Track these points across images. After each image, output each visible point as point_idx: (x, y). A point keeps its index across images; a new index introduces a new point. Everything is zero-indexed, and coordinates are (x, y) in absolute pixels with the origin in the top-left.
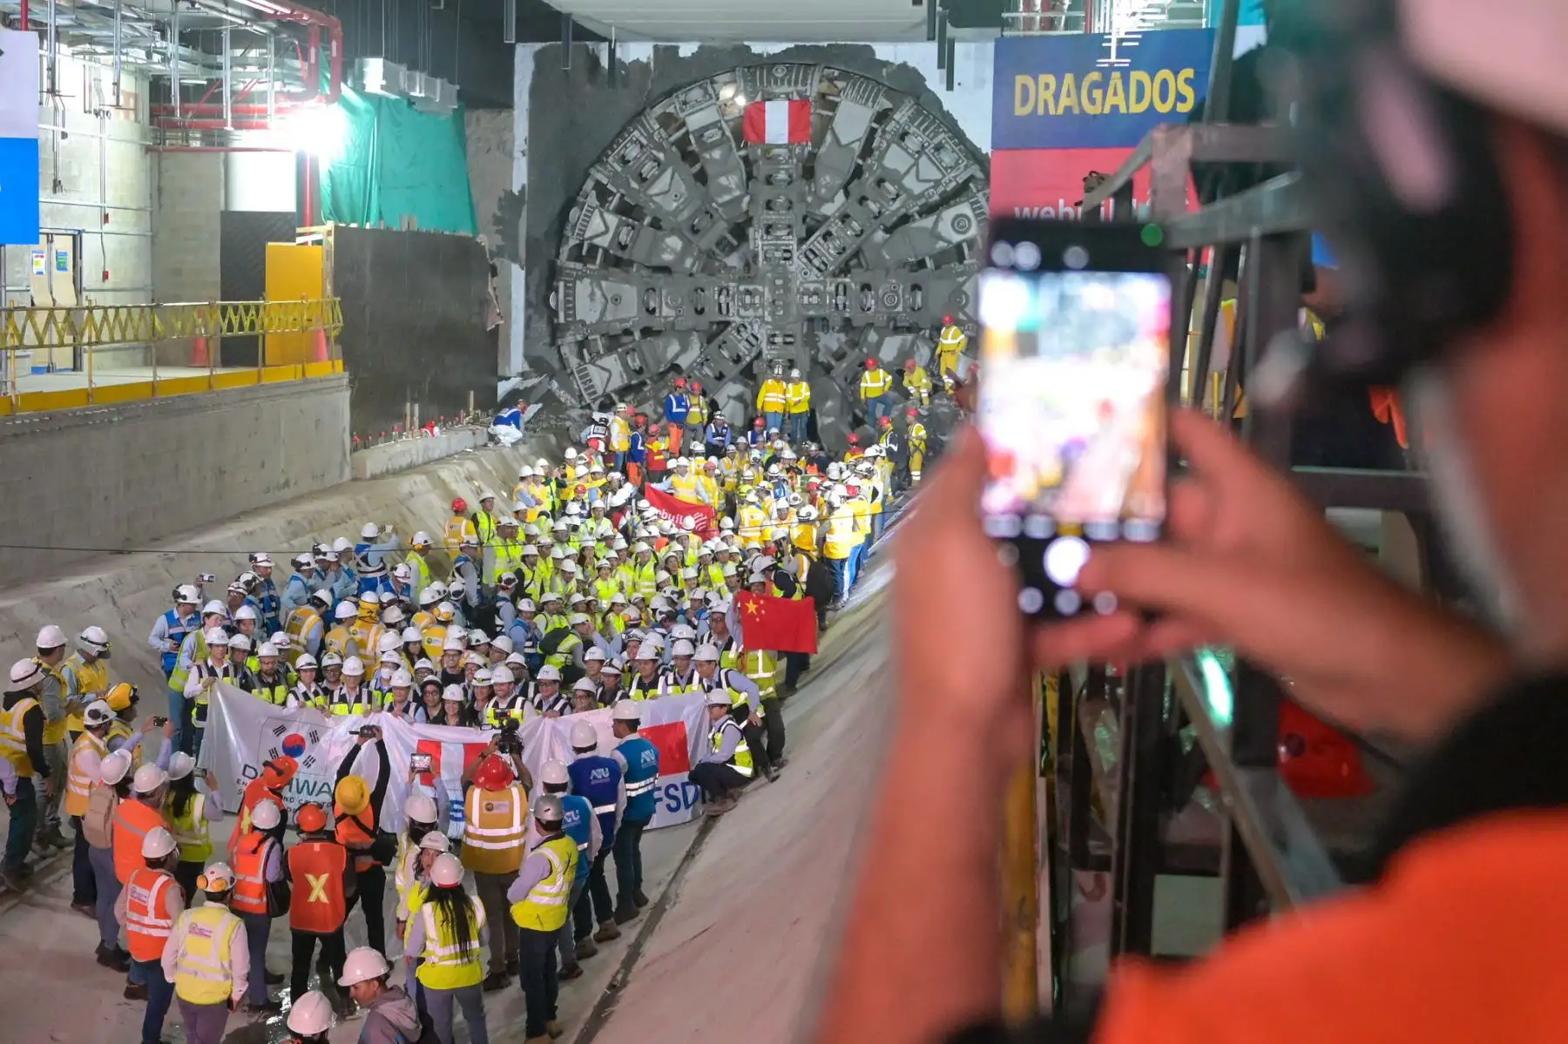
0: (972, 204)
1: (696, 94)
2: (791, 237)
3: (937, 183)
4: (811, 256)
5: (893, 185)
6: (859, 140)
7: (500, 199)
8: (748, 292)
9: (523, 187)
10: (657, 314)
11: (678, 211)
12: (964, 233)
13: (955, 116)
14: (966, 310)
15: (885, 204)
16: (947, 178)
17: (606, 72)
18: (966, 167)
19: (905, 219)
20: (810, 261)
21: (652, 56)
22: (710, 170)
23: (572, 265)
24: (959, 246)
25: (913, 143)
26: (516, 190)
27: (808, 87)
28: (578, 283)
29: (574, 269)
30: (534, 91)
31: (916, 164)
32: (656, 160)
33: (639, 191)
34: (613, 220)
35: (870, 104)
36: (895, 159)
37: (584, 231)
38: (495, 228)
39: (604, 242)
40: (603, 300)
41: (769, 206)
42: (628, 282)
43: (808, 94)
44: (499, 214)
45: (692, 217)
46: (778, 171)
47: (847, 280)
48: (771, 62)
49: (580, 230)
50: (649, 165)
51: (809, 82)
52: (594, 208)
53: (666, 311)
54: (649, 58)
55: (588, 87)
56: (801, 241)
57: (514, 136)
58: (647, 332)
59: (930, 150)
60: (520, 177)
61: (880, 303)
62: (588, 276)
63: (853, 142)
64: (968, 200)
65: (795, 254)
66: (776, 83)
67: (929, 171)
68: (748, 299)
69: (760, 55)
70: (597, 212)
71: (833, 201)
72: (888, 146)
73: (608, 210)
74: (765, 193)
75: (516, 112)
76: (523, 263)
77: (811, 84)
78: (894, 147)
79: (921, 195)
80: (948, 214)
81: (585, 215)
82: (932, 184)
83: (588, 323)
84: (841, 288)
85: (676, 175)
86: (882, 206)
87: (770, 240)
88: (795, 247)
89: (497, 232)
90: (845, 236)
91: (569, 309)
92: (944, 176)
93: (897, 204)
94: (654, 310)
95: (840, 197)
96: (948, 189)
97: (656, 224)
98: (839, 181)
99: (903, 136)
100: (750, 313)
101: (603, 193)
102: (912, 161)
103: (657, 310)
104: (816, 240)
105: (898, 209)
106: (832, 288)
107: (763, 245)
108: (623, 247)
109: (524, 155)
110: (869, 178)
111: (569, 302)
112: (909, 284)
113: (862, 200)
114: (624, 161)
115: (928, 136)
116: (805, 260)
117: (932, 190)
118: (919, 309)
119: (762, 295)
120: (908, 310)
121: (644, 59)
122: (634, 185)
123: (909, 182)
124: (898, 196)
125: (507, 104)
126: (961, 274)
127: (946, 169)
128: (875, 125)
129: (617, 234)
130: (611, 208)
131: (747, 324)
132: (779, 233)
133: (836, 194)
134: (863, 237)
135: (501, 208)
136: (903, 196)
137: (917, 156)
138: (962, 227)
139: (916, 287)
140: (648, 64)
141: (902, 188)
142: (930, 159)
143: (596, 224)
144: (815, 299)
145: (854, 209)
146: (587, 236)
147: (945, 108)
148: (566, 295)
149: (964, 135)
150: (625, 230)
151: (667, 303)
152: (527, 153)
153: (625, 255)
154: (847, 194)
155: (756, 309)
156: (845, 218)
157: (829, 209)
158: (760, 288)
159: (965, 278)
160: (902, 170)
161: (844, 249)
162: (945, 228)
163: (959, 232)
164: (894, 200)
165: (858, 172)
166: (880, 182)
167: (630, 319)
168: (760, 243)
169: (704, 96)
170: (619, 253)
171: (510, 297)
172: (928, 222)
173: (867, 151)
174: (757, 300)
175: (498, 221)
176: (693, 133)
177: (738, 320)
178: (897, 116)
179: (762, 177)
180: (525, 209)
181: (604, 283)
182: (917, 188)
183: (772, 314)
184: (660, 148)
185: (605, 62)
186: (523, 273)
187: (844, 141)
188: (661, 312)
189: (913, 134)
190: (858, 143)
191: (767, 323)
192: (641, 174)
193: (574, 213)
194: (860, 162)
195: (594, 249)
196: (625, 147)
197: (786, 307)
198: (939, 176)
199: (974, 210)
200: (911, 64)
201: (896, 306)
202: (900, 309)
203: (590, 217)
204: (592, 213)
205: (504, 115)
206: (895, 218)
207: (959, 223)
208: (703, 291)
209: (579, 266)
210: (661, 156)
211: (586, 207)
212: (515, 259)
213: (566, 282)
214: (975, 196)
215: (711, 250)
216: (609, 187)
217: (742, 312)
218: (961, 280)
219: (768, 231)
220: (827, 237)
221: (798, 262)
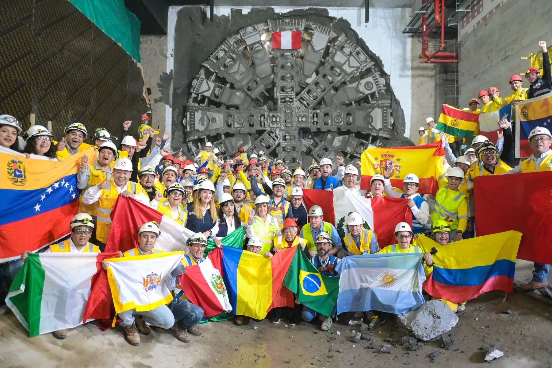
0: (373, 77)
1: (250, 29)
2: (293, 92)
3: (358, 68)
4: (302, 101)
5: (338, 69)
6: (323, 49)
7: (161, 76)
8: (273, 116)
9: (172, 71)
10: (232, 127)
11: (242, 80)
12: (370, 90)
13: (364, 40)
14: (372, 124)
15: (335, 78)
16: (362, 66)
17: (209, 20)
18: (370, 62)
19: (344, 83)
20: (302, 103)
21: (230, 14)
22: (256, 62)
23: (193, 104)
24: (367, 97)
25: (347, 50)
26: (168, 72)
27: (300, 26)
28: (196, 113)
29: (194, 107)
30: (177, 29)
31: (348, 60)
32: (232, 58)
33: (224, 71)
34: (212, 85)
35: (327, 34)
36: (339, 58)
37: (199, 90)
38: (158, 89)
39: (208, 94)
40: (208, 121)
41: (283, 78)
42: (219, 112)
43: (300, 29)
44: (160, 83)
45: (249, 82)
46: (287, 63)
47: (318, 111)
48: (284, 16)
49: (197, 89)
50: (228, 60)
51: (300, 24)
52: (204, 79)
53: (236, 125)
54: (229, 14)
55: (201, 27)
56: (297, 94)
57: (167, 48)
58: (228, 135)
59: (354, 54)
60: (170, 66)
61: (333, 121)
62: (200, 109)
63: (321, 50)
64: (371, 76)
65: (295, 100)
66: (286, 24)
67: (354, 62)
68: (274, 119)
69: (278, 14)
70: (205, 81)
71: (311, 77)
72: (336, 52)
73: (210, 81)
74: (281, 73)
75: (168, 38)
76: (172, 105)
77: (301, 25)
78: (339, 53)
79: (351, 73)
80: (363, 82)
81: (199, 84)
82: (356, 68)
83: (200, 131)
84: (315, 114)
85: (241, 64)
86: (333, 79)
87: (283, 94)
88: (295, 96)
89: (159, 91)
90: (317, 92)
91: (192, 124)
92: (361, 65)
93: (340, 78)
94: (231, 125)
95: (314, 76)
96: (363, 70)
97: (232, 86)
98: (314, 67)
99: (342, 48)
100: (275, 126)
101: (208, 74)
102: (347, 59)
103: (232, 125)
104: (304, 94)
105: (341, 80)
106: (312, 115)
107: (280, 96)
108: (217, 97)
109: (172, 56)
110: (328, 66)
111: (192, 121)
112: (346, 113)
113: (324, 76)
114: (217, 58)
115: (353, 48)
116: (299, 102)
117: (355, 71)
118: (350, 124)
119: (280, 118)
120: (346, 124)
121: (227, 15)
122: (222, 69)
123: (346, 67)
124: (340, 74)
125: (163, 32)
126: (370, 108)
127: (362, 62)
128: (329, 44)
129: (214, 90)
130: (211, 80)
131: (273, 131)
132: (288, 90)
133: (312, 74)
134: (325, 92)
135: (161, 80)
136: (343, 74)
137: (348, 56)
138: (369, 87)
139: (349, 114)
140: (228, 17)
141: (342, 70)
142: (354, 57)
143: (204, 87)
144: (304, 119)
145: (321, 79)
146: (200, 92)
147: (360, 37)
148: (190, 118)
149: (368, 48)
150: (217, 89)
151: (237, 122)
152: (173, 55)
153: (218, 100)
154: (317, 73)
155: (277, 124)
156: (317, 84)
157: (309, 81)
158: (279, 114)
159: (371, 109)
160: (343, 62)
161: (317, 98)
162: (362, 88)
163: (368, 90)
164: (338, 76)
165: (322, 64)
166: (332, 68)
167: (220, 128)
168: (279, 94)
169: (254, 30)
170: (215, 99)
171: (165, 120)
172: (354, 85)
173: (327, 53)
174: (278, 119)
175: (159, 85)
176: (249, 46)
177: (269, 129)
178: (340, 39)
179: (279, 66)
180: (172, 81)
181: (208, 113)
182: (349, 70)
183: (286, 126)
184: (234, 52)
185: (209, 15)
186: (171, 109)
187: (316, 49)
188: (234, 126)
189: (347, 47)
190: (322, 51)
191: (283, 130)
192: (225, 65)
193: (194, 82)
194: (323, 60)
195: (204, 97)
196: (218, 52)
197: (291, 122)
198: (359, 65)
199: (374, 80)
200: (344, 18)
201: (341, 122)
202: (342, 124)
203: (202, 83)
204: (203, 81)
205: (163, 38)
206: (340, 83)
207: (368, 86)
208: (253, 116)
209: (197, 105)
210: (234, 56)
211: (200, 79)
212: (167, 103)
213: (190, 113)
214: (374, 74)
215: (257, 98)
216: (211, 69)
217: (271, 125)
218: (369, 110)
219: (283, 89)
220: (309, 92)
221: (296, 103)
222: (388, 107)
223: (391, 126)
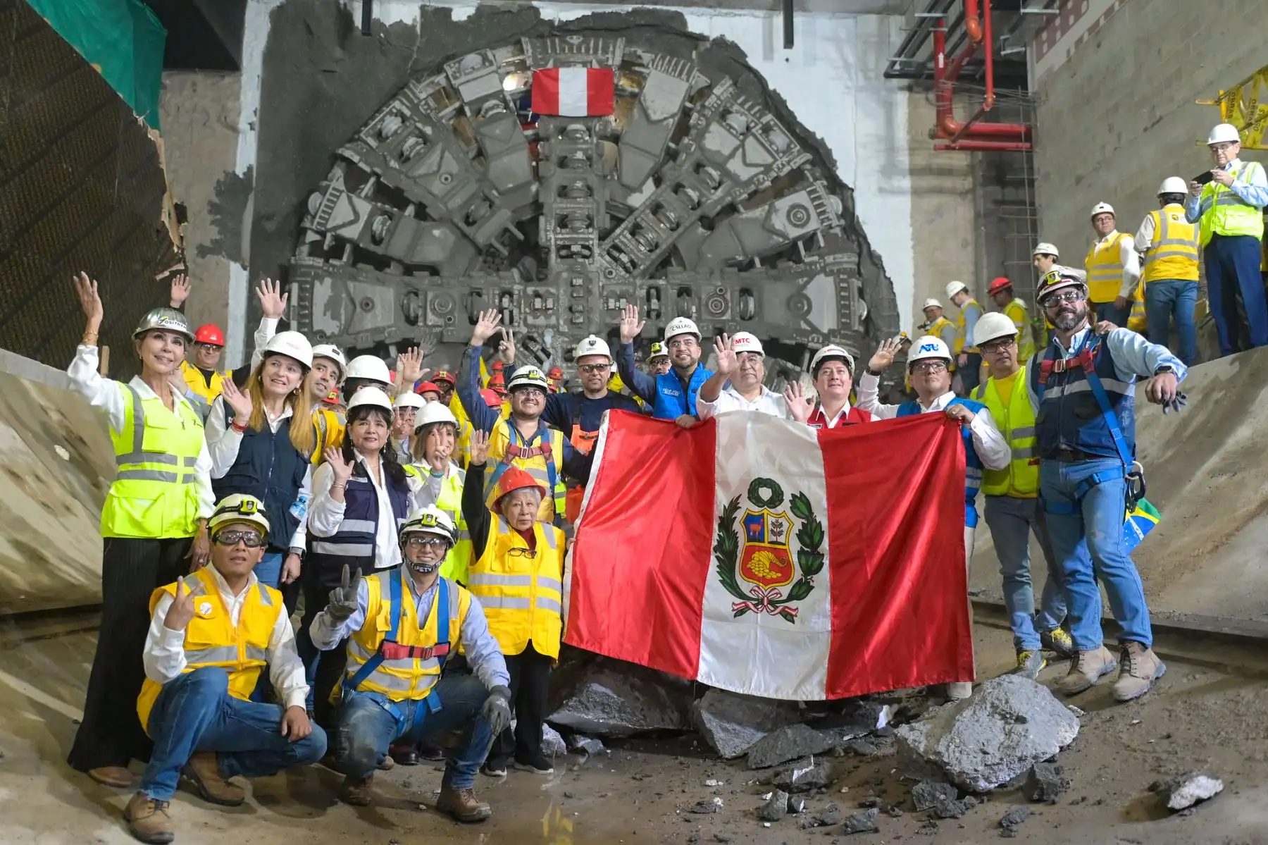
0: (810, 193)
1: (472, 59)
2: (591, 230)
3: (768, 168)
4: (616, 254)
5: (715, 169)
6: (673, 116)
7: (218, 181)
8: (537, 295)
9: (250, 168)
10: (420, 324)
11: (449, 194)
12: (803, 226)
13: (784, 96)
14: (810, 317)
15: (705, 192)
16: (779, 162)
17: (358, 33)
18: (799, 153)
19: (731, 209)
20: (616, 260)
21: (418, 19)
22: (490, 147)
23: (310, 261)
24: (794, 244)
25: (738, 120)
26: (240, 171)
27: (610, 56)
28: (317, 283)
29: (312, 267)
30: (271, 56)
31: (742, 145)
32: (422, 135)
33: (400, 172)
34: (364, 208)
35: (684, 76)
36: (717, 140)
37: (327, 220)
38: (210, 218)
39: (352, 233)
40: (350, 307)
41: (563, 192)
42: (382, 283)
43: (610, 62)
44: (216, 200)
45: (467, 203)
46: (576, 150)
47: (661, 282)
48: (565, 29)
49: (321, 217)
50: (412, 140)
51: (611, 49)
52: (341, 192)
53: (432, 319)
54: (414, 20)
55: (338, 53)
56: (602, 238)
57: (240, 105)
59: (757, 130)
60: (246, 155)
61: (703, 308)
62: (330, 275)
63: (666, 119)
64: (805, 189)
65: (596, 251)
66: (571, 49)
67: (756, 153)
68: (538, 303)
69: (551, 22)
70: (344, 196)
71: (641, 192)
72: (708, 125)
73: (359, 196)
74: (557, 177)
75: (244, 78)
76: (247, 264)
77: (614, 52)
78: (714, 127)
79: (751, 180)
80: (783, 204)
81: (326, 206)
82: (762, 169)
83: (328, 334)
84: (653, 292)
85: (447, 154)
86: (702, 195)
87: (565, 235)
88: (596, 242)
89: (213, 223)
90: (658, 232)
91: (304, 316)
92: (776, 160)
93: (720, 192)
94: (417, 317)
95: (649, 187)
96: (782, 174)
97: (421, 213)
98: (649, 164)
99: (724, 115)
100: (541, 321)
101: (355, 178)
102: (738, 143)
103: (420, 319)
104: (622, 235)
105: (722, 198)
106: (643, 292)
107: (556, 239)
108: (377, 241)
109: (252, 129)
110: (685, 162)
111: (304, 307)
112: (738, 288)
113: (678, 188)
114: (379, 135)
115: (754, 115)
116: (607, 258)
117: (761, 176)
118: (751, 318)
119: (557, 300)
120: (738, 319)
121: (409, 21)
122: (394, 164)
123: (735, 166)
124: (720, 184)
125: (229, 63)
126: (801, 274)
127: (777, 152)
128: (689, 105)
129: (369, 223)
130: (363, 195)
131: (535, 335)
132: (578, 224)
133: (643, 183)
134: (680, 230)
135: (219, 193)
136: (727, 184)
137: (741, 137)
138: (800, 219)
139: (745, 292)
140: (414, 27)
141: (726, 173)
142: (758, 140)
143: (342, 212)
145: (667, 196)
146: (329, 226)
147: (771, 87)
148: (301, 298)
149: (795, 118)
150: (379, 219)
151: (433, 310)
152: (257, 127)
153: (379, 250)
154: (658, 182)
155: (548, 317)
156: (657, 208)
157: (636, 200)
158: (553, 290)
159: (805, 279)
160: (726, 152)
161: (657, 246)
162: (779, 222)
163: (796, 226)
164: (716, 189)
165: (672, 155)
166: (698, 167)
167: (384, 329)
168: (552, 236)
169: (484, 64)
170: (372, 248)
171: (227, 305)
172: (759, 212)
173: (683, 127)
174: (550, 304)
175: (214, 209)
176: (469, 104)
177: (524, 330)
178: (717, 91)
179: (554, 158)
180: (251, 197)
181: (351, 285)
182: (745, 174)
183: (569, 322)
184: (427, 119)
185: (358, 21)
186: (245, 274)
187: (654, 117)
188: (425, 319)
189: (737, 112)
190: (671, 121)
191: (563, 334)
192: (402, 154)
193: (315, 200)
194: (672, 145)
195: (340, 242)
196: (382, 120)
197: (587, 312)
198: (770, 160)
199: (813, 200)
200: (729, 38)
201: (723, 313)
202: (727, 317)
203: (334, 203)
204: (338, 197)
205: (228, 80)
206: (719, 208)
207: (795, 215)
208: (479, 295)
209: (319, 262)
210: (428, 130)
211: (330, 190)
212: (236, 257)
213: (301, 283)
214: (812, 185)
215: (491, 246)
216: (362, 165)
217: (530, 320)
218: (801, 281)
219: (563, 222)
220: (635, 230)
221: (600, 261)
222: (850, 273)
223: (861, 322)
